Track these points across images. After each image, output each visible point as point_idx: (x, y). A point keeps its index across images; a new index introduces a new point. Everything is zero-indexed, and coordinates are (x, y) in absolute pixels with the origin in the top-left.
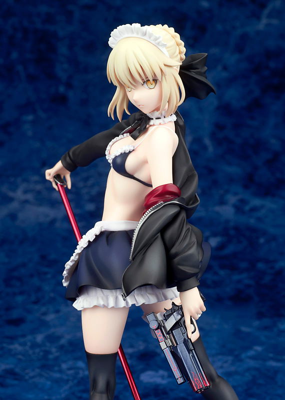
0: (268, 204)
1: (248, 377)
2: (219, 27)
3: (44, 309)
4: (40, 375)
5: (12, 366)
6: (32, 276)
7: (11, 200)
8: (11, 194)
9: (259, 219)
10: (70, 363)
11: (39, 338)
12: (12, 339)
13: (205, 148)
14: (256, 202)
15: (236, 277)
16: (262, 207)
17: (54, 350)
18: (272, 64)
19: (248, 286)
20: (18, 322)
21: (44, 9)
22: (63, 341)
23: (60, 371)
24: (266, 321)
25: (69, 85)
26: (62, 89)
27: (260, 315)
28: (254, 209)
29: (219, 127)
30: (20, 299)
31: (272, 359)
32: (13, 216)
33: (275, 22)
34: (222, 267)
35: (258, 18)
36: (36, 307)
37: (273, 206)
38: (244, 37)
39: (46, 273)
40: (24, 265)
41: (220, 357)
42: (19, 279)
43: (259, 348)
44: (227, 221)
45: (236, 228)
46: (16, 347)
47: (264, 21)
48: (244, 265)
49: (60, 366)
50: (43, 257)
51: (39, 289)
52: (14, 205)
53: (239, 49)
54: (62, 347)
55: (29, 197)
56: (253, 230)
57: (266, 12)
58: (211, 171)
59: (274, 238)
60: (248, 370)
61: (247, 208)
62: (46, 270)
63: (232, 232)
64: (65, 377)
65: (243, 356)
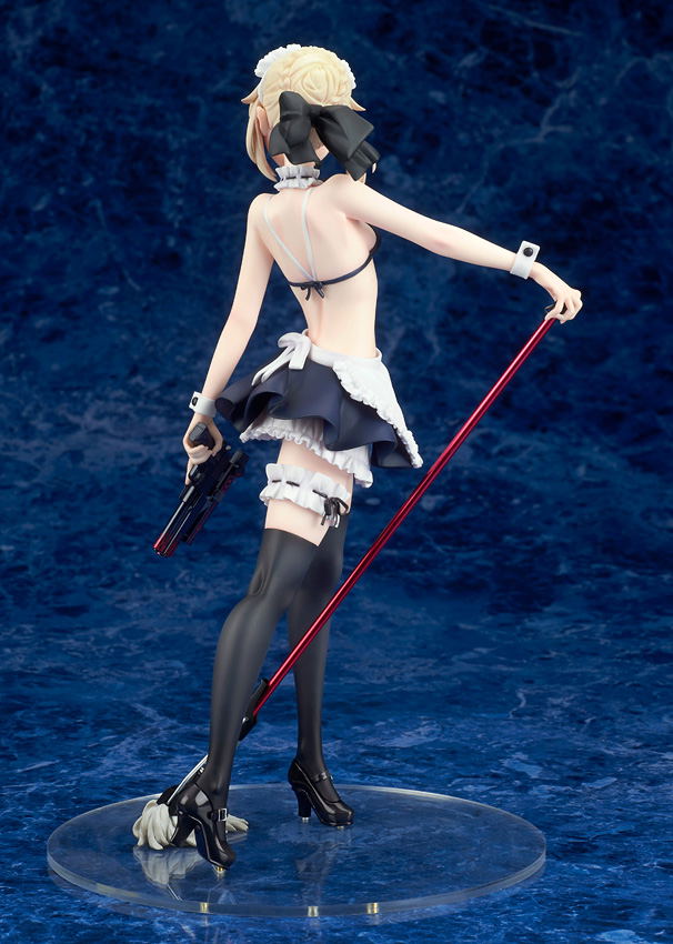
0: (535, 442)
1: (457, 682)
2: (462, 137)
3: (123, 594)
4: (107, 675)
5: (60, 664)
6: (104, 547)
7: (75, 428)
8: (73, 419)
9: (515, 467)
10: (159, 663)
11: (111, 632)
12: (64, 632)
13: (428, 348)
14: (514, 440)
15: (461, 556)
16: (523, 447)
17: (133, 647)
18: (557, 206)
19: (483, 569)
20: (76, 611)
21: (144, 100)
22: (149, 637)
23: (143, 672)
24: (505, 617)
25: (185, 236)
26: (172, 242)
27: (496, 609)
28: (508, 451)
29: (455, 312)
30: (81, 580)
31: (502, 663)
32: (76, 455)
33: (564, 129)
34: (439, 541)
35: (537, 124)
36: (109, 592)
37: (544, 447)
38: (508, 156)
39: (130, 544)
40: (92, 531)
41: (414, 659)
42: (81, 552)
43: (484, 651)
44: (457, 470)
45: (473, 482)
46: (70, 642)
47: (546, 128)
48: (479, 538)
49: (142, 665)
50: (125, 520)
51: (116, 567)
52: (80, 436)
53: (498, 177)
54: (148, 644)
55: (105, 423)
56: (503, 484)
57: (550, 111)
58: (436, 387)
59: (539, 498)
60: (458, 675)
61: (495, 450)
62: (130, 539)
63: (464, 488)
64: (149, 678)
65: (454, 659)
